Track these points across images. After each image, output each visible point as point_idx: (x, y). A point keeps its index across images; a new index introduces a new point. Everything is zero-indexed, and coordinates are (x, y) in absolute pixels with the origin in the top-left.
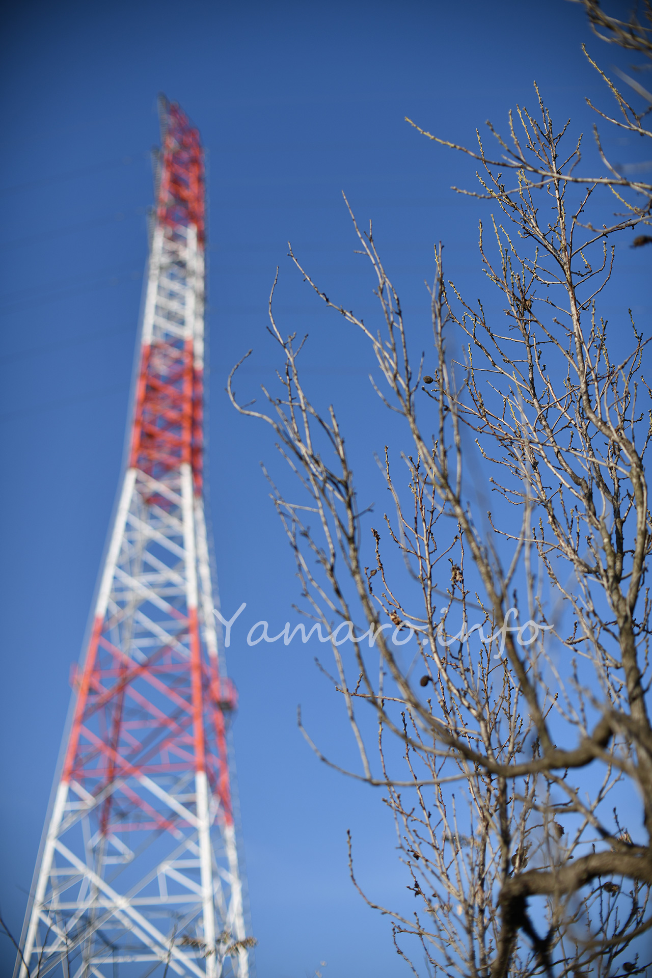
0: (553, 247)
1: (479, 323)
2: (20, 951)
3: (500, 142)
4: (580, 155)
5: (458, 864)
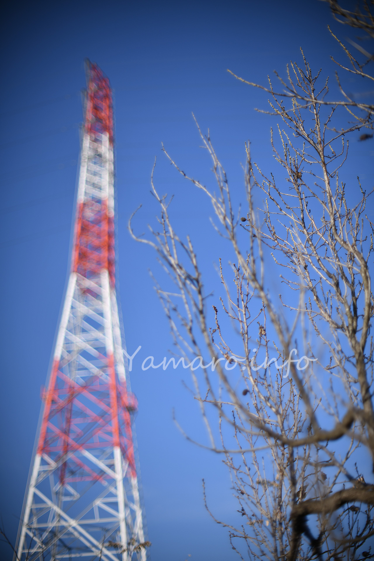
0: (313, 142)
1: (272, 186)
3: (282, 82)
4: (328, 89)
5: (266, 497)
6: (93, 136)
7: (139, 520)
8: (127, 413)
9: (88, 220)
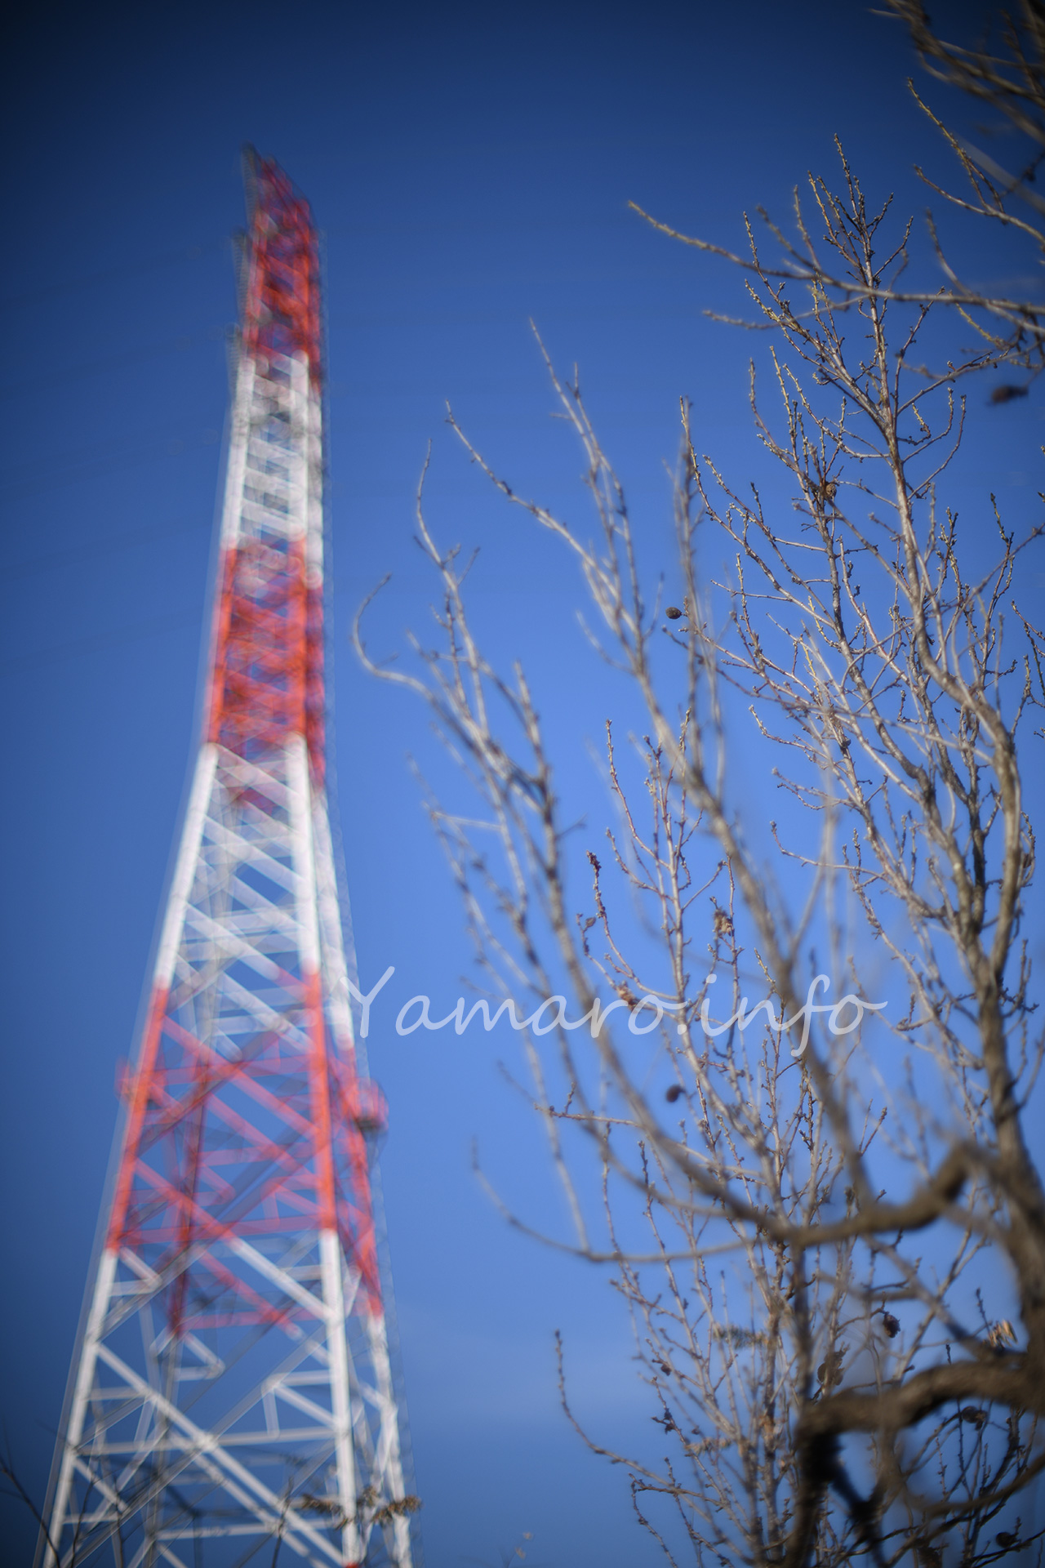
0: (868, 398)
1: (754, 521)
2: (43, 1525)
3: (779, 238)
4: (907, 256)
5: (731, 1383)
6: (265, 362)
7: (390, 1434)
8: (358, 1138)
9: (251, 595)
